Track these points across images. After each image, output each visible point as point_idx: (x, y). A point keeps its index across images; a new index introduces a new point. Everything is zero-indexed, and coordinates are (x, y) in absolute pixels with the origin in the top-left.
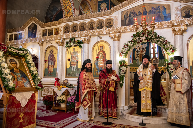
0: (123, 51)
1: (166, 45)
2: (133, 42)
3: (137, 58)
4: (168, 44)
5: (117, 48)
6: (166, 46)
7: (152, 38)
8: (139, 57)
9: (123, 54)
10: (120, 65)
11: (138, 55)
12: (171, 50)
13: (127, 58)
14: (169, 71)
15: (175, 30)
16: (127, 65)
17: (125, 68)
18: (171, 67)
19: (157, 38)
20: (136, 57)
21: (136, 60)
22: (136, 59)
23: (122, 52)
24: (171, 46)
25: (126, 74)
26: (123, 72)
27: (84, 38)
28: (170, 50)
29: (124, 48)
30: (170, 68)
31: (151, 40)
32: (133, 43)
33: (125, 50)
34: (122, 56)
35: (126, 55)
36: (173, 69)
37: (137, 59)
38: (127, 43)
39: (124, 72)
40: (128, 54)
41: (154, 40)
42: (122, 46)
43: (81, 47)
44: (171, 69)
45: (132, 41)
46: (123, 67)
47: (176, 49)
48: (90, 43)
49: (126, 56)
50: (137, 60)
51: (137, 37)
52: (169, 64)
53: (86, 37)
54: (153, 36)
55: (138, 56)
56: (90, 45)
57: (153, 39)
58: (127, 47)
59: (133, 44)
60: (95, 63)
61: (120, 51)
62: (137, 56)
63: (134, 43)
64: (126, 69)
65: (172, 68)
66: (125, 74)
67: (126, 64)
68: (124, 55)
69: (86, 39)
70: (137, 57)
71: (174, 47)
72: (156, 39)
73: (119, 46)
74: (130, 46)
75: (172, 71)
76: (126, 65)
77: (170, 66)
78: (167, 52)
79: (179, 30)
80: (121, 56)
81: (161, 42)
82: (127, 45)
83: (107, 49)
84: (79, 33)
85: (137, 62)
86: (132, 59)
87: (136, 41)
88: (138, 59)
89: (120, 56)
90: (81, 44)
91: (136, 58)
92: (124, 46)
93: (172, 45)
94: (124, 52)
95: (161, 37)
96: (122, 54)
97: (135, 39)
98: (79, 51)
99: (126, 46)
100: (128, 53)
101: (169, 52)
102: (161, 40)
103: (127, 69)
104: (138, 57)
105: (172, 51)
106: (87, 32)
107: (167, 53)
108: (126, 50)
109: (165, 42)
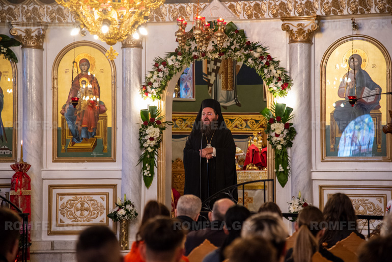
0: (152, 80)
1: (266, 68)
2: (181, 54)
3: (213, 74)
4: (272, 67)
5: (136, 70)
6: (266, 71)
7: (233, 47)
8: (220, 71)
9: (152, 88)
10: (143, 123)
11: (215, 64)
12: (280, 84)
13: (162, 102)
14: (271, 141)
15: (291, 29)
16: (163, 121)
17: (157, 130)
18: (275, 130)
19: (246, 49)
20: (210, 74)
21: (208, 83)
22: (209, 80)
23: (150, 84)
24: (279, 72)
25: (161, 148)
26: (153, 143)
27: (24, 28)
28: (276, 83)
29: (156, 72)
30: (273, 131)
31: (229, 53)
32: (180, 58)
33: (158, 76)
34: (150, 95)
35: (160, 92)
36: (281, 135)
37: (212, 82)
38: (163, 57)
39: (154, 141)
40: (167, 88)
41: (238, 53)
42: (148, 65)
43: (11, 56)
44: (277, 135)
45: (176, 53)
46: (152, 127)
47: (292, 82)
48: (44, 47)
49: (161, 95)
50: (211, 85)
51: (191, 43)
52: (272, 121)
53: (33, 28)
54: (235, 42)
55: (218, 68)
56: (44, 52)
57: (236, 50)
58: (165, 70)
59: (181, 62)
60: (63, 114)
61: (143, 80)
62: (212, 66)
63: (184, 58)
64: (161, 133)
65: (278, 133)
66: (157, 146)
67: (160, 119)
68: (155, 93)
69: (33, 34)
70: (213, 70)
71: (288, 74)
72: (243, 50)
73: (140, 64)
74: (172, 65)
75: (278, 139)
76: (159, 122)
77: (273, 126)
78: (270, 88)
79: (301, 31)
80: (147, 95)
81: (255, 60)
82: (165, 63)
83: (102, 71)
84: (6, 8)
85: (211, 92)
86: (191, 81)
87: (190, 54)
88: (215, 81)
89: (145, 95)
90: (11, 48)
91: (209, 77)
92: (156, 65)
93: (282, 69)
94: (156, 85)
95: (255, 44)
96: (149, 88)
97: (187, 48)
98: (6, 72)
99: (161, 67)
100: (166, 85)
101: (275, 88)
102: (256, 55)
103: (164, 131)
104: (216, 71)
105: (282, 86)
106: (35, 9)
107: (271, 92)
108: (161, 79)
109: (264, 61)
